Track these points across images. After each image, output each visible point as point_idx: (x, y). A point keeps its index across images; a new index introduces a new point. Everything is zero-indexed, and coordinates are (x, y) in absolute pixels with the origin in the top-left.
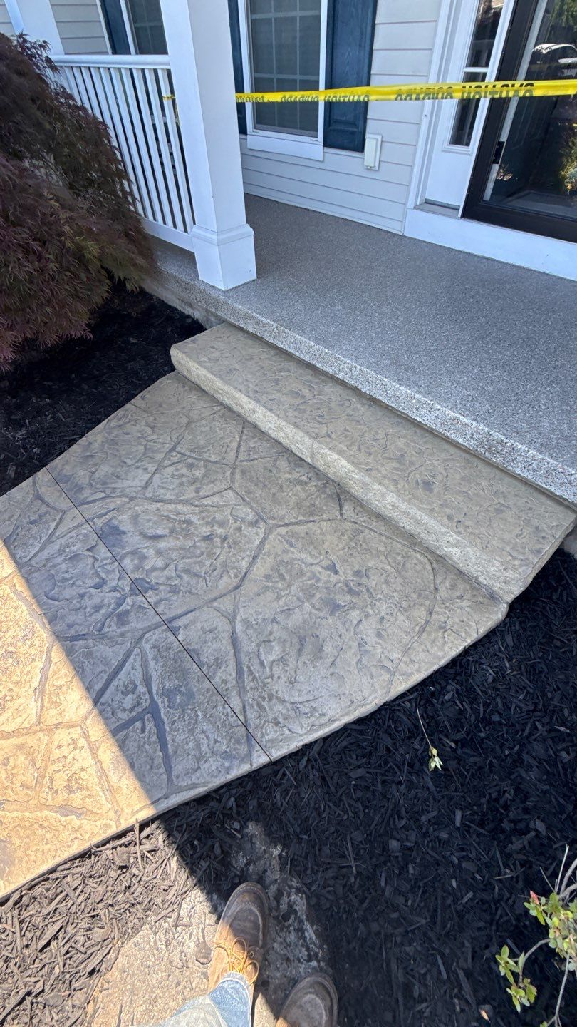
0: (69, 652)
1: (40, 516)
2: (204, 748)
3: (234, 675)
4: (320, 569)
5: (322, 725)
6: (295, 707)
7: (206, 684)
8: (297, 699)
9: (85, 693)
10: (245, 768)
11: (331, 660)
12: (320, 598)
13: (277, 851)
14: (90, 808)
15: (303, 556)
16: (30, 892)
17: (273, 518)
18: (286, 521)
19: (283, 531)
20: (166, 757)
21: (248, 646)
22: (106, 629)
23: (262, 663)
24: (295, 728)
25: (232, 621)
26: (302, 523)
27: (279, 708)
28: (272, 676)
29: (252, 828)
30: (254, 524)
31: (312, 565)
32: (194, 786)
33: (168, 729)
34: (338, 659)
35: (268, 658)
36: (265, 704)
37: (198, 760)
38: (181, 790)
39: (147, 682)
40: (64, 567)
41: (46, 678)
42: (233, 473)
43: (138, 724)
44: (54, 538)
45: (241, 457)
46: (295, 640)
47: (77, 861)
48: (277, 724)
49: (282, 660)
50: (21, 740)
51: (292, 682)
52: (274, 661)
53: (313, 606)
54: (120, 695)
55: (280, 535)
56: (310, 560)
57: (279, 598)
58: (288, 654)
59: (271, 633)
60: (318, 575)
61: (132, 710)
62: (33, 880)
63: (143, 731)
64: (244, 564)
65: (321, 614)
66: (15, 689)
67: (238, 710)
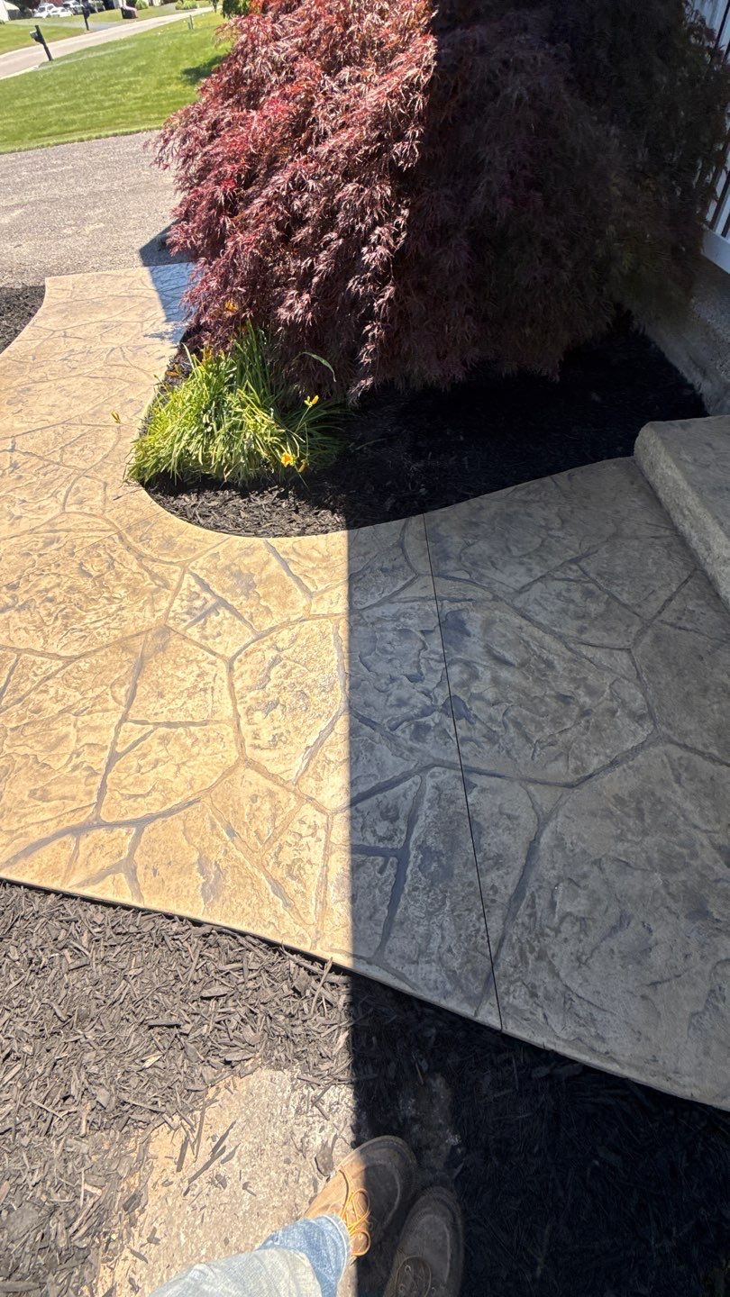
0: (353, 732)
1: (393, 567)
2: (434, 945)
3: (511, 891)
4: (706, 842)
5: (592, 1050)
6: (567, 996)
7: (472, 875)
8: (574, 986)
9: (347, 786)
10: (466, 1010)
11: (657, 978)
12: (684, 882)
13: (454, 1140)
14: (298, 906)
15: (688, 805)
16: (218, 937)
17: (669, 726)
18: (688, 742)
19: (677, 753)
20: (390, 918)
21: (547, 869)
22: (398, 732)
23: (553, 905)
24: (554, 1020)
25: (542, 823)
26: (712, 759)
27: (545, 976)
28: (557, 931)
29: (438, 1084)
30: (638, 718)
31: (696, 827)
32: (402, 977)
33: (406, 890)
34: (666, 985)
35: (564, 906)
36: (531, 958)
37: (421, 953)
38: (387, 968)
39: (411, 821)
40: (391, 636)
41: (322, 743)
42: (642, 632)
43: (380, 860)
44: (395, 599)
45: (665, 616)
46: (615, 911)
47: (264, 945)
48: (533, 995)
49: (583, 922)
50: (275, 788)
51: (580, 961)
52: (570, 914)
53: (666, 885)
54: (377, 815)
55: (668, 757)
56: (697, 820)
57: (620, 838)
58: (594, 921)
59: (585, 876)
60: (698, 847)
61: (381, 839)
62: (225, 928)
63: (381, 871)
64: (595, 763)
65: (674, 906)
66: (292, 734)
67: (494, 936)
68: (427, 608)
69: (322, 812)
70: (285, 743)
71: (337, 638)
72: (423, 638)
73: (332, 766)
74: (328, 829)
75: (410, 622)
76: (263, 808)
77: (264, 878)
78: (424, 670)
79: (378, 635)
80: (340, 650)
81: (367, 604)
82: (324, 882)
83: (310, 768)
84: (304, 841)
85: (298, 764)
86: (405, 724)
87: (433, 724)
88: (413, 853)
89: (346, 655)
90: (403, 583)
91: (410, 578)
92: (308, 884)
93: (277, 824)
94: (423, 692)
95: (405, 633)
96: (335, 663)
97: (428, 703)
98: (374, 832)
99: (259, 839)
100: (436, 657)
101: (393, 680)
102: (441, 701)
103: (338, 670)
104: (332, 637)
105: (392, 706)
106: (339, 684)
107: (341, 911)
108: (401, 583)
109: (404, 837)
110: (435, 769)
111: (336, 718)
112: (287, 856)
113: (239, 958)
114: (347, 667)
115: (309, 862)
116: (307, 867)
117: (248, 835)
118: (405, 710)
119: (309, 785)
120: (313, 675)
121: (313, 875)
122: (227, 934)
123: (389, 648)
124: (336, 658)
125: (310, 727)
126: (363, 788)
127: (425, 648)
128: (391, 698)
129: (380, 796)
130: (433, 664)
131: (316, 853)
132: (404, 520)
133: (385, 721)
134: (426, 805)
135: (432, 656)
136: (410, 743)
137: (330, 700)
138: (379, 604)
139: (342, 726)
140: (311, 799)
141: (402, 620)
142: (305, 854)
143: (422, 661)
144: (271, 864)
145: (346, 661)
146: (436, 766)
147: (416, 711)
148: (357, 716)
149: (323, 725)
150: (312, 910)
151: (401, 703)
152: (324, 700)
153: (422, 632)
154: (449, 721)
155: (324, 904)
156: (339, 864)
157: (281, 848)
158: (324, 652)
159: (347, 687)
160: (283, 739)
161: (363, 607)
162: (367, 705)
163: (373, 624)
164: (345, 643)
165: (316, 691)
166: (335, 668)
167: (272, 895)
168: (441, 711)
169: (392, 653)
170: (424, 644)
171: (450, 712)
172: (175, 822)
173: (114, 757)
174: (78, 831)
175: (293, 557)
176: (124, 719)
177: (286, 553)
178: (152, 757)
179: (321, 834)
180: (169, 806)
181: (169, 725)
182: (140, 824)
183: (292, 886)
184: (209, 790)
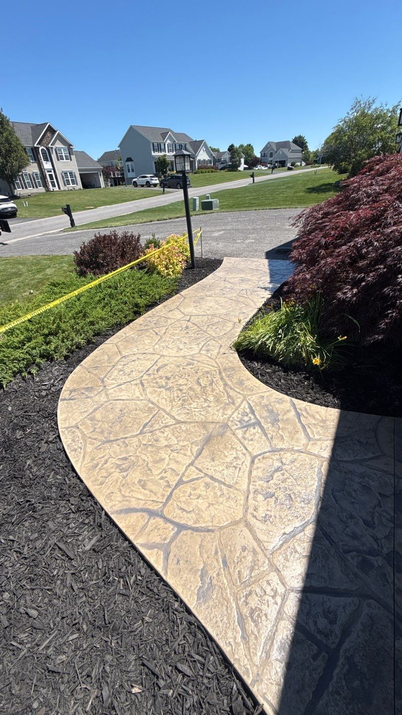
0: (316, 539)
1: (367, 442)
9: (303, 575)
22: (349, 557)
39: (345, 632)
43: (315, 648)
47: (221, 657)
54: (320, 610)
61: (320, 632)
63: (315, 657)
66: (277, 520)
68: (386, 479)
69: (283, 584)
70: (271, 523)
71: (320, 472)
72: (379, 498)
73: (297, 556)
74: (284, 598)
75: (372, 483)
76: (248, 558)
77: (235, 607)
78: (376, 522)
79: (347, 482)
80: (320, 480)
81: (344, 459)
82: (271, 638)
83: (282, 549)
84: (266, 597)
85: (276, 541)
86: (355, 553)
87: (376, 565)
88: (341, 660)
89: (323, 485)
90: (373, 456)
91: (377, 454)
92: (261, 632)
93: (253, 574)
94: (372, 537)
95: (367, 488)
96: (315, 487)
97: (376, 547)
98: (315, 623)
99: (239, 577)
100: (387, 516)
101: (352, 517)
102: (385, 551)
103: (316, 492)
104: (316, 470)
105: (347, 535)
106: (314, 502)
107: (279, 670)
108: (371, 455)
109: (337, 641)
110: (371, 601)
111: (307, 523)
112: (254, 602)
113: (204, 654)
114: (322, 493)
115: (266, 615)
116: (264, 618)
117: (234, 571)
118: (356, 543)
119: (279, 560)
120: (298, 488)
121: (266, 627)
122: (203, 633)
123: (353, 494)
124: (316, 484)
125: (289, 520)
126: (315, 584)
127: (379, 505)
128: (348, 529)
129: (326, 598)
130: (384, 520)
131: (272, 611)
132: (380, 416)
133: (341, 543)
134: (359, 626)
135: (384, 514)
136: (356, 570)
137: (306, 509)
138: (352, 462)
139: (310, 531)
140: (278, 570)
141: (367, 479)
142: (264, 607)
143: (376, 514)
144: (242, 600)
145: (322, 489)
146: (372, 598)
147: (365, 548)
148: (322, 529)
149: (298, 523)
150: (259, 654)
151: (354, 536)
152: (302, 508)
153: (380, 493)
154: (389, 569)
155: (268, 656)
156: (286, 631)
157: (250, 593)
158: (309, 477)
159: (319, 507)
160: (271, 519)
161: (341, 459)
162: (330, 525)
163: (346, 473)
164: (324, 477)
165: (299, 499)
166: (314, 490)
167: (236, 623)
168: (384, 558)
169: (355, 498)
170: (380, 502)
171: (391, 563)
172: (198, 537)
173: (180, 482)
174: (152, 513)
175: (304, 413)
176: (192, 464)
177: (301, 410)
178: (198, 492)
179: (279, 600)
180: (197, 525)
181: (212, 478)
182: (181, 527)
183: (251, 626)
184: (221, 528)
